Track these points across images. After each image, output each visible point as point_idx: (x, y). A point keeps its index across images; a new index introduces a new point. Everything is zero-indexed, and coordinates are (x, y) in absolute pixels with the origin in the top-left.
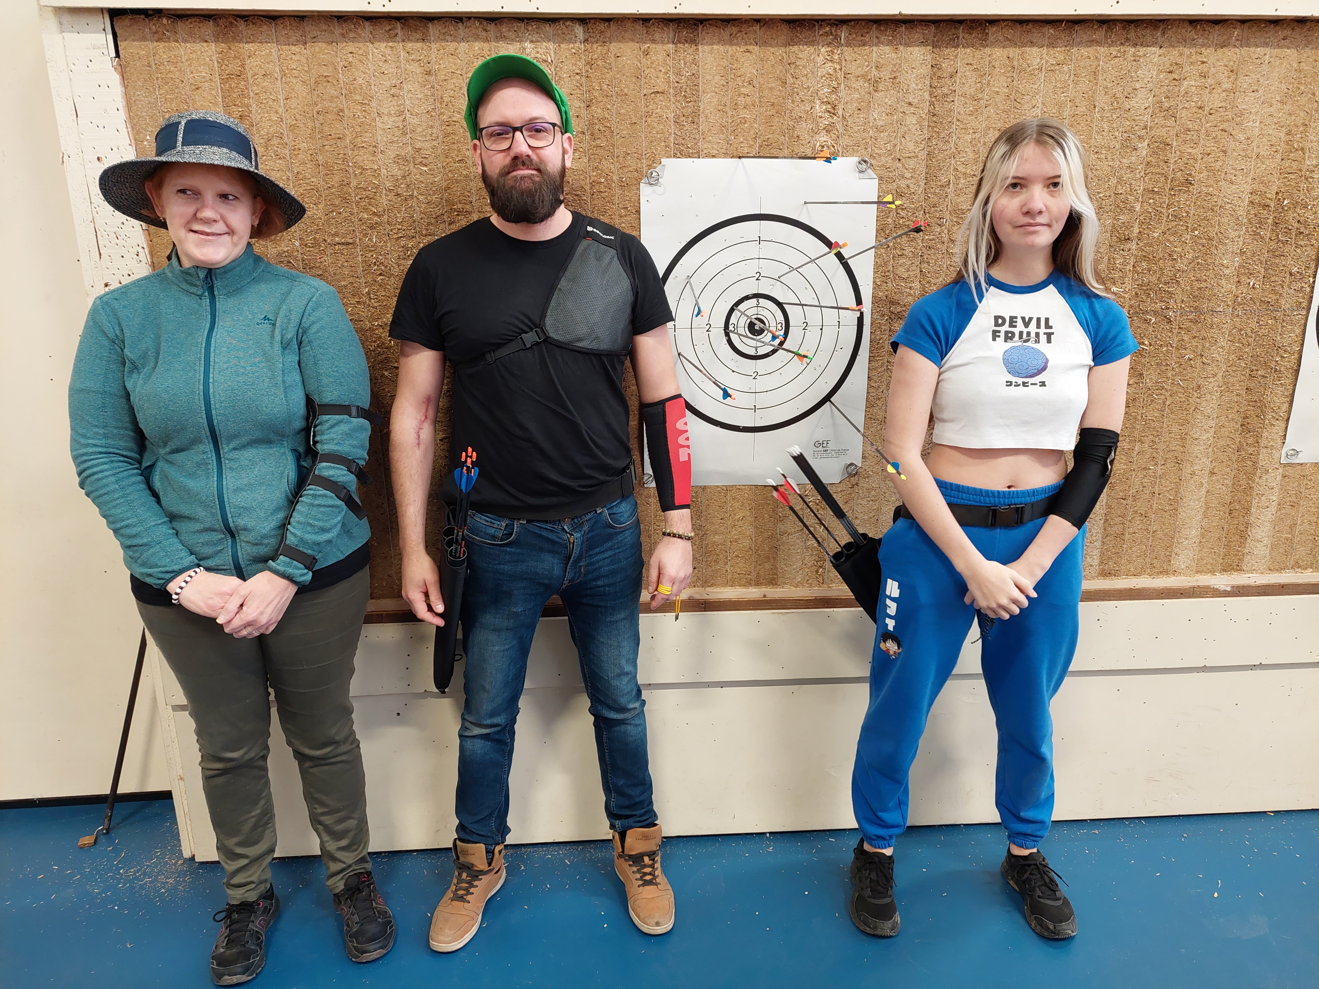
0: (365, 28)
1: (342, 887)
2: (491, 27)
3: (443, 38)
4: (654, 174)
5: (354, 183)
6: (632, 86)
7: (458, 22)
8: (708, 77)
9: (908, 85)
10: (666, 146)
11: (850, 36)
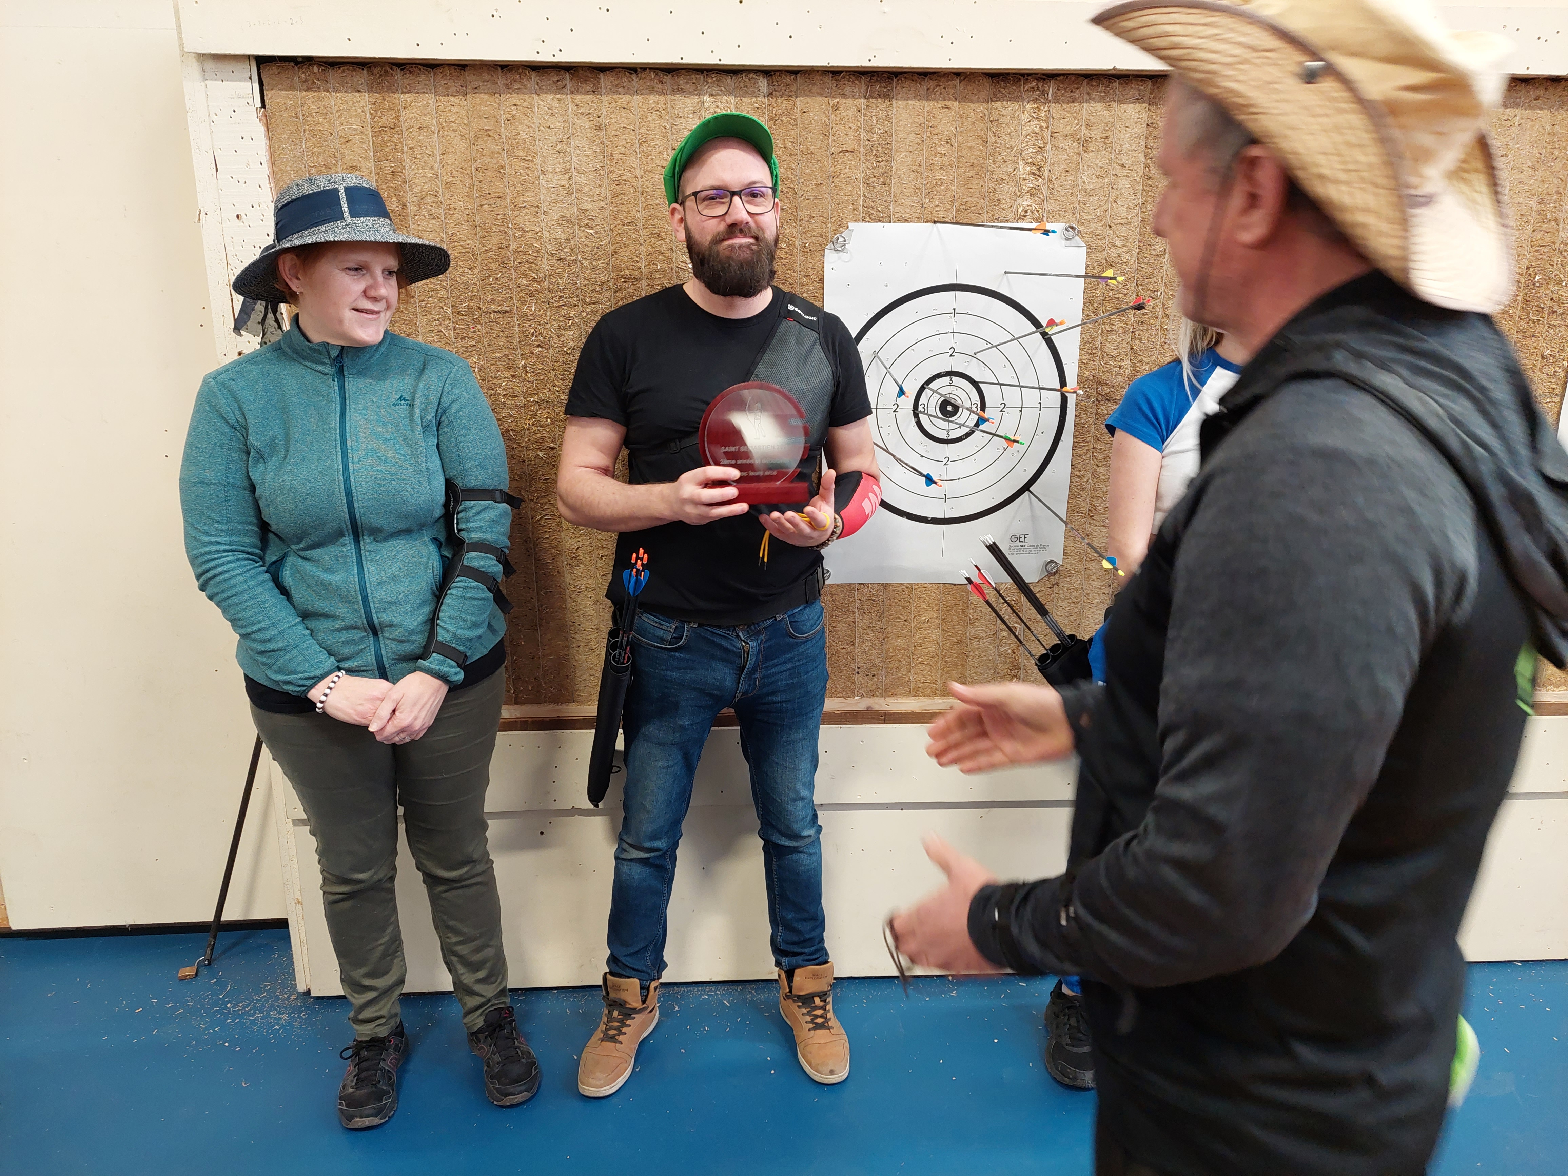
0: (531, 78)
1: (482, 1023)
2: (668, 79)
3: (615, 89)
4: (841, 239)
5: (513, 247)
6: (819, 144)
7: (631, 74)
8: (902, 135)
9: (1121, 146)
10: (854, 210)
11: (1058, 92)
